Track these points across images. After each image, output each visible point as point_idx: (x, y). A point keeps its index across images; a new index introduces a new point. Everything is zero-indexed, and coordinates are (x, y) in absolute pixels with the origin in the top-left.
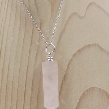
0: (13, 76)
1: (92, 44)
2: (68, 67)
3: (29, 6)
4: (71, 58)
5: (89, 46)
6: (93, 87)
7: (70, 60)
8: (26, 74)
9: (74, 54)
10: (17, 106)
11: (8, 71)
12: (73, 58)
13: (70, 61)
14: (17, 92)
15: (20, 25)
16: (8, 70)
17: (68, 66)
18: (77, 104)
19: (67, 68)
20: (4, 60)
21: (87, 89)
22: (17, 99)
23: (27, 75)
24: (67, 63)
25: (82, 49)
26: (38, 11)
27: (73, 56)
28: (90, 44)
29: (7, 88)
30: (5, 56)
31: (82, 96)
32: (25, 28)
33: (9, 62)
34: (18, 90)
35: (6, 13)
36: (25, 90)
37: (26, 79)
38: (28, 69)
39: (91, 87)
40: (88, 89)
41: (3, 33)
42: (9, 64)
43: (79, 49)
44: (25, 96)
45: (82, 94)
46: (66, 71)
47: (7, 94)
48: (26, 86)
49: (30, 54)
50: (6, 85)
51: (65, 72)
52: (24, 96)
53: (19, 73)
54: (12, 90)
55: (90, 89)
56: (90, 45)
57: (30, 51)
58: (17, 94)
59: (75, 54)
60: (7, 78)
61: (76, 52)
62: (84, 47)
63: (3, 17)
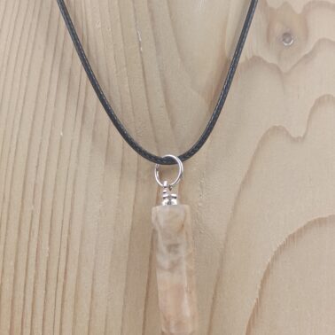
0: (107, 315)
1: (330, 216)
2: (262, 285)
3: (149, 110)
4: (269, 260)
5: (320, 222)
7: (267, 263)
8: (143, 309)
9: (278, 246)
11: (91, 302)
12: (275, 258)
13: (268, 268)
15: (122, 165)
16: (92, 297)
17: (262, 282)
19: (259, 287)
20: (79, 268)
23: (145, 311)
24: (261, 272)
25: (301, 232)
26: (173, 125)
28: (324, 216)
33: (94, 275)
35: (81, 131)
37: (144, 324)
38: (147, 294)
41: (74, 191)
42: (93, 280)
43: (291, 232)
46: (258, 297)
49: (152, 248)
51: (255, 301)
53: (124, 306)
56: (322, 219)
59: (282, 248)
61: (284, 240)
62: (305, 226)
63: (72, 141)
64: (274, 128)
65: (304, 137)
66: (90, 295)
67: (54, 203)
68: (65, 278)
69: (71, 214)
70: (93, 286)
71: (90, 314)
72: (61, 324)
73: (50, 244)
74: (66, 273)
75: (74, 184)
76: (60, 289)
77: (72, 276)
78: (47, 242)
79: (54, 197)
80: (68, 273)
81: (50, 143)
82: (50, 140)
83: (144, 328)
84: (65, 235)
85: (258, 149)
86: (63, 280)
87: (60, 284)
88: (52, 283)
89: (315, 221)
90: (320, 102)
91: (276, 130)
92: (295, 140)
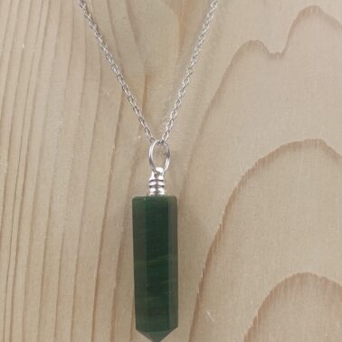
0: (64, 235)
1: (306, 141)
2: (226, 211)
4: (236, 184)
5: (295, 146)
6: (301, 272)
7: (233, 188)
8: (101, 229)
9: (247, 170)
10: (73, 322)
11: (49, 221)
12: (242, 183)
13: (234, 192)
14: (73, 280)
15: (85, 80)
16: (49, 215)
17: (227, 208)
18: (251, 323)
19: (223, 212)
20: (37, 185)
21: (284, 279)
22: (74, 302)
23: (102, 233)
24: (226, 197)
25: (273, 156)
27: (243, 177)
28: (300, 140)
29: (44, 269)
30: (38, 174)
31: (267, 299)
32: (100, 91)
34: (76, 276)
35: (43, 44)
36: (98, 275)
37: (101, 245)
39: (296, 273)
40: (286, 280)
41: (34, 106)
42: (51, 198)
43: (262, 157)
44: (96, 295)
45: (268, 293)
46: (221, 222)
47: (44, 287)
48: (99, 264)
49: (112, 168)
50: (42, 259)
51: (218, 227)
52: (94, 292)
53: (82, 225)
54: (60, 273)
55: (293, 279)
56: (297, 143)
57: (113, 160)
58: (75, 287)
59: (251, 172)
60: (46, 239)
61: (253, 164)
62: (277, 151)
63: (34, 54)
64: (251, 42)
65: (283, 54)
66: (47, 213)
67: (13, 118)
68: (23, 195)
69: (31, 130)
70: (50, 205)
71: (47, 232)
72: (18, 241)
73: (8, 160)
74: (24, 190)
75: (35, 99)
76: (18, 206)
77: (30, 194)
78: (6, 158)
79: (14, 112)
80: (27, 190)
81: (11, 56)
82: (11, 52)
83: (101, 249)
84: (24, 152)
85: (231, 65)
86: (21, 197)
87: (18, 201)
88: (10, 200)
89: (289, 145)
90: (304, 13)
91: (252, 45)
92: (273, 57)
